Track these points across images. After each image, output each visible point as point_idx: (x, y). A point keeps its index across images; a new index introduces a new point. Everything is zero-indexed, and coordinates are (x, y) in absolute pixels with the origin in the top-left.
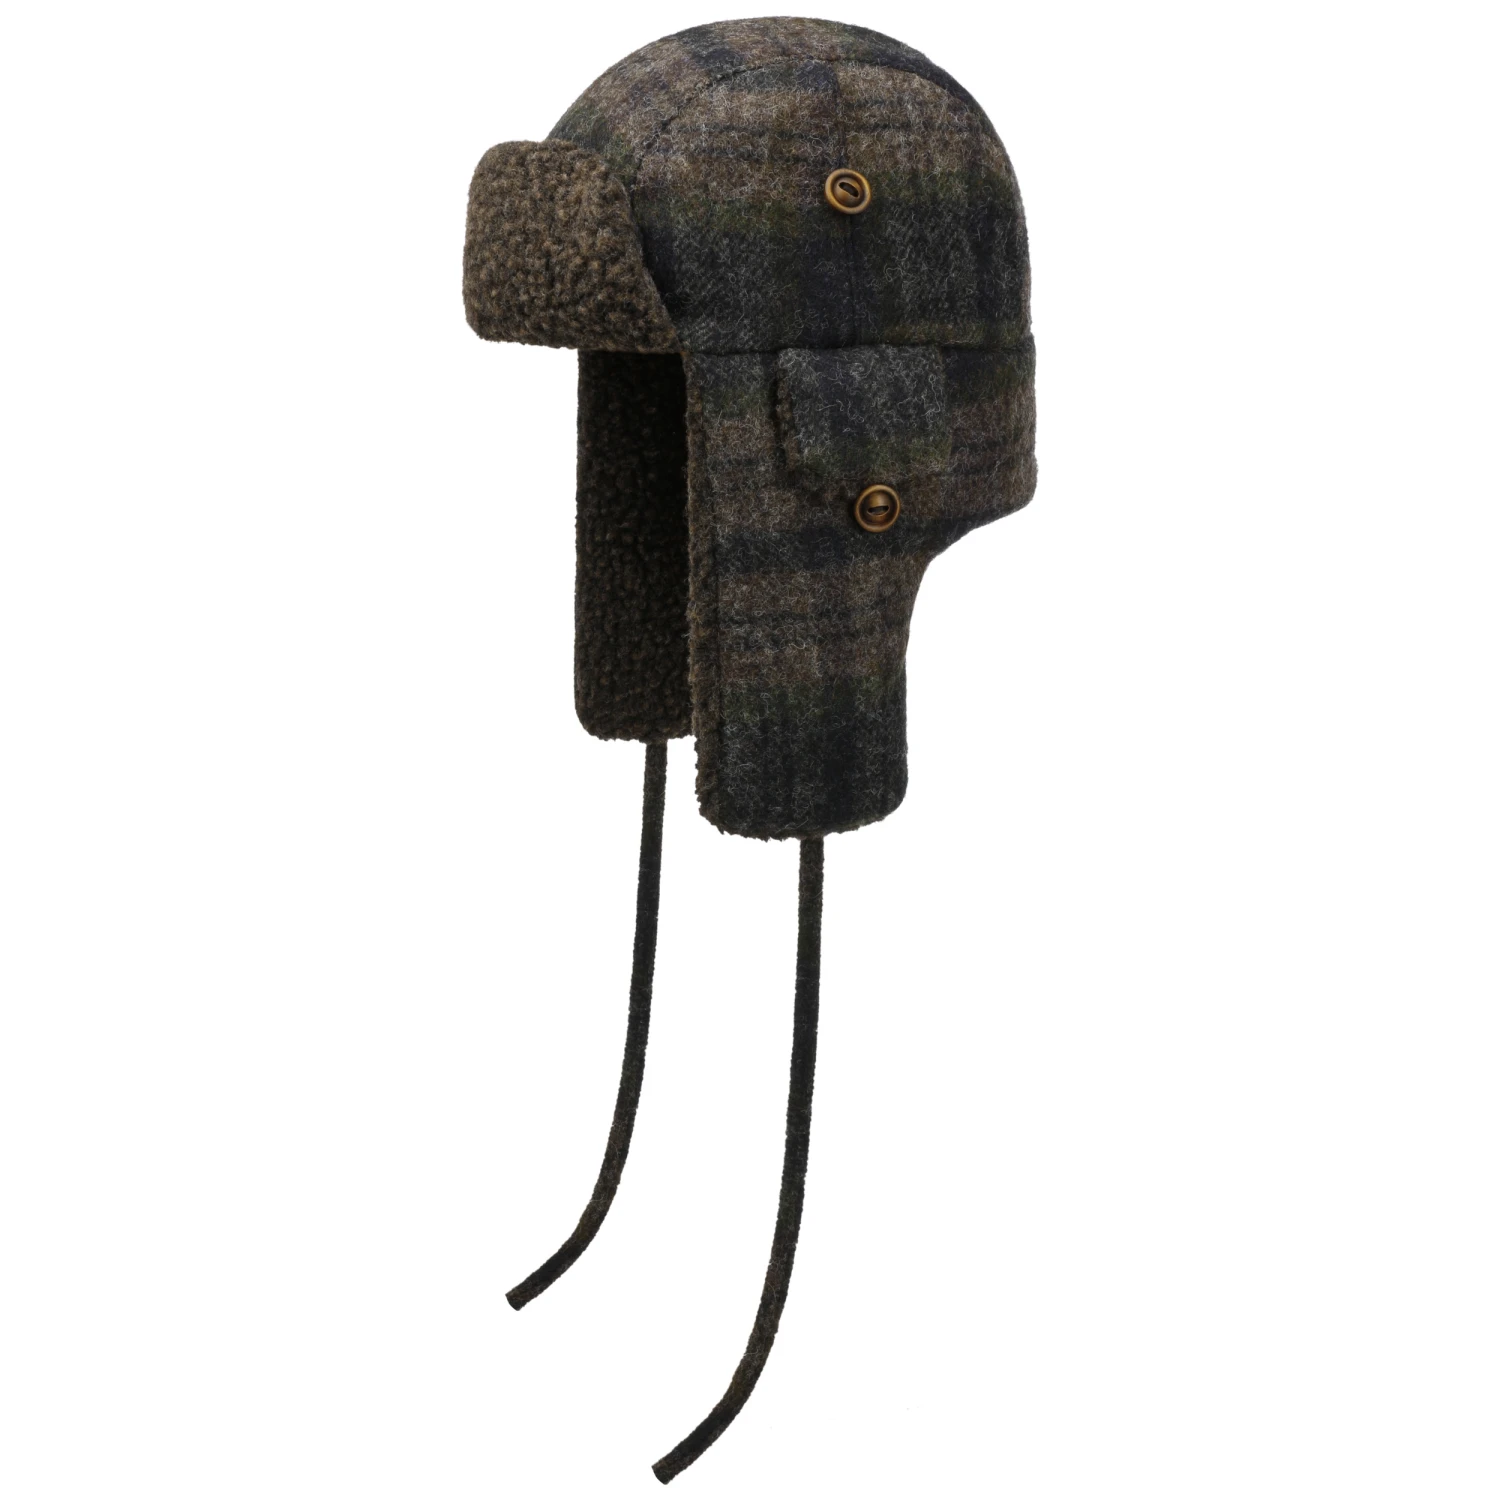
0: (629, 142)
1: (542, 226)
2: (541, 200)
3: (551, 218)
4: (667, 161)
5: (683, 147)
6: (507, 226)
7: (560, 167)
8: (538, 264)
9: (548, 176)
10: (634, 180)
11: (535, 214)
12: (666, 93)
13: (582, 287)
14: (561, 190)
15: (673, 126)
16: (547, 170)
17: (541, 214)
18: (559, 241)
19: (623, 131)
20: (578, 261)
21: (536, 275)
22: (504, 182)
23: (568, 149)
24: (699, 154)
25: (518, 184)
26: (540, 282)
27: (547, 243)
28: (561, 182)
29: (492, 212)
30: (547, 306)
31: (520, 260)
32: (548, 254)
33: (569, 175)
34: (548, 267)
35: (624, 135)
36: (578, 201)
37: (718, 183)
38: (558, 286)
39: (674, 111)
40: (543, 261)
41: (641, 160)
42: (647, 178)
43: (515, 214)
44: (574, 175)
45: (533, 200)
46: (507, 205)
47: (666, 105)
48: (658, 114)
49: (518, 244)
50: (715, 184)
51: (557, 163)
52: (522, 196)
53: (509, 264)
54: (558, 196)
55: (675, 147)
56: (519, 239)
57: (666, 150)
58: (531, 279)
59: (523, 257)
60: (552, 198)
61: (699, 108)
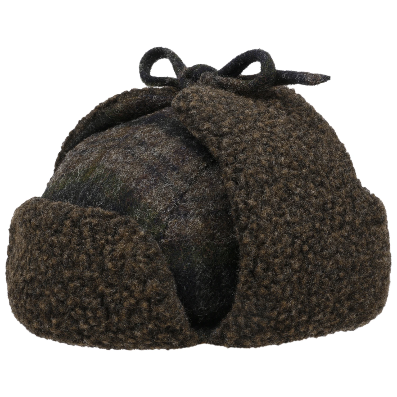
0: (155, 209)
1: (96, 274)
2: (94, 255)
3: (102, 269)
4: (187, 223)
5: (197, 212)
6: (67, 274)
7: (105, 230)
8: (95, 303)
9: (97, 236)
10: (164, 236)
11: (90, 265)
12: (178, 173)
13: (135, 319)
14: (108, 248)
15: (187, 196)
16: (96, 232)
17: (94, 266)
18: (110, 285)
19: (149, 200)
20: (132, 301)
21: (94, 311)
22: (64, 239)
23: (111, 217)
24: (208, 215)
25: (75, 241)
26: (98, 315)
27: (101, 288)
28: (108, 242)
29: (53, 261)
30: (106, 331)
31: (78, 300)
32: (102, 296)
33: (113, 236)
34: (102, 304)
35: (151, 203)
36: (123, 256)
37: (221, 233)
38: (115, 319)
39: (186, 187)
40: (99, 300)
41: (167, 222)
42: (173, 234)
43: (73, 264)
44: (117, 237)
45: (88, 255)
46: (65, 256)
47: (180, 182)
48: (174, 189)
49: (76, 288)
50: (219, 234)
51: (104, 228)
52: (79, 252)
53: (69, 303)
54: (106, 252)
55: (191, 212)
56: (77, 283)
57: (185, 215)
58: (89, 314)
59: (80, 297)
60: (101, 254)
61: (204, 183)
